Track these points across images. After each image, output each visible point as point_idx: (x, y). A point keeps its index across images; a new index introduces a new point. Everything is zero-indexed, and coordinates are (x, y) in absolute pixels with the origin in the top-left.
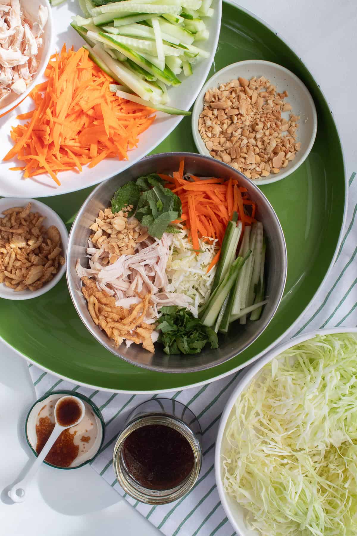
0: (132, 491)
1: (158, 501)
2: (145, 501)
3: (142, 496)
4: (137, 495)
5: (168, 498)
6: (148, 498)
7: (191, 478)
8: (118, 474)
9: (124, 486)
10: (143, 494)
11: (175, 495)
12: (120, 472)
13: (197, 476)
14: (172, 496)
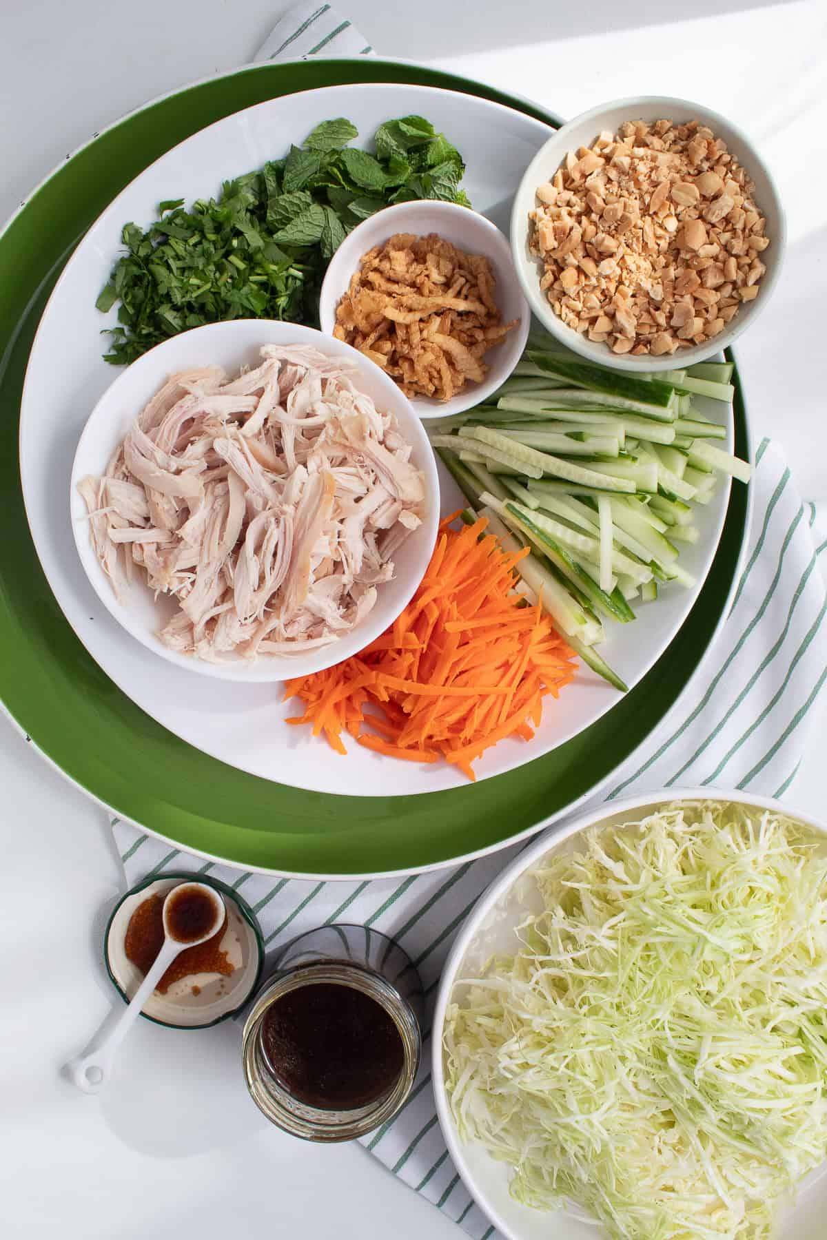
0: (280, 1116)
1: (333, 1136)
2: (309, 1136)
3: (302, 1125)
4: (292, 1123)
5: (355, 1128)
6: (314, 1130)
7: (399, 1087)
8: (251, 1082)
9: (264, 1107)
10: (304, 1120)
11: (367, 1121)
12: (255, 1080)
13: (409, 1085)
14: (361, 1124)
